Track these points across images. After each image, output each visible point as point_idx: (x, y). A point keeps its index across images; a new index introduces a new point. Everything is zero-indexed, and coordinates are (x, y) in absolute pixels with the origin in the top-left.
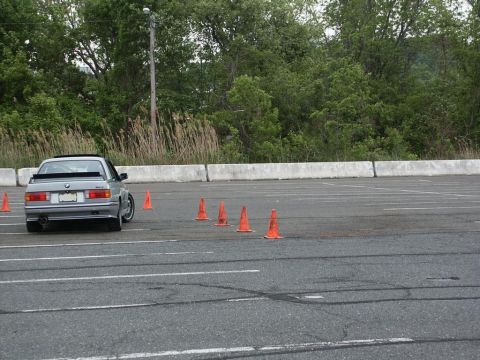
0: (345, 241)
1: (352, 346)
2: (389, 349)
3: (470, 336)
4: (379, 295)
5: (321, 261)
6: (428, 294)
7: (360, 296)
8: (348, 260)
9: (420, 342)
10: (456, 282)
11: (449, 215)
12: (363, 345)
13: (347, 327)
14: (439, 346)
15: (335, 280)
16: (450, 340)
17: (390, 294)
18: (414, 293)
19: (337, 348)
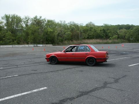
0: (7, 57)
1: (7, 78)
2: (14, 78)
3: (28, 74)
4: (13, 67)
5: (3, 61)
6: (20, 66)
7: (9, 67)
8: (8, 61)
9: (20, 76)
10: (25, 64)
11: (23, 53)
12: (9, 77)
13: (7, 74)
14: (23, 76)
15: (5, 64)
16: (24, 75)
17: (14, 67)
18: (18, 66)
19: (4, 79)
